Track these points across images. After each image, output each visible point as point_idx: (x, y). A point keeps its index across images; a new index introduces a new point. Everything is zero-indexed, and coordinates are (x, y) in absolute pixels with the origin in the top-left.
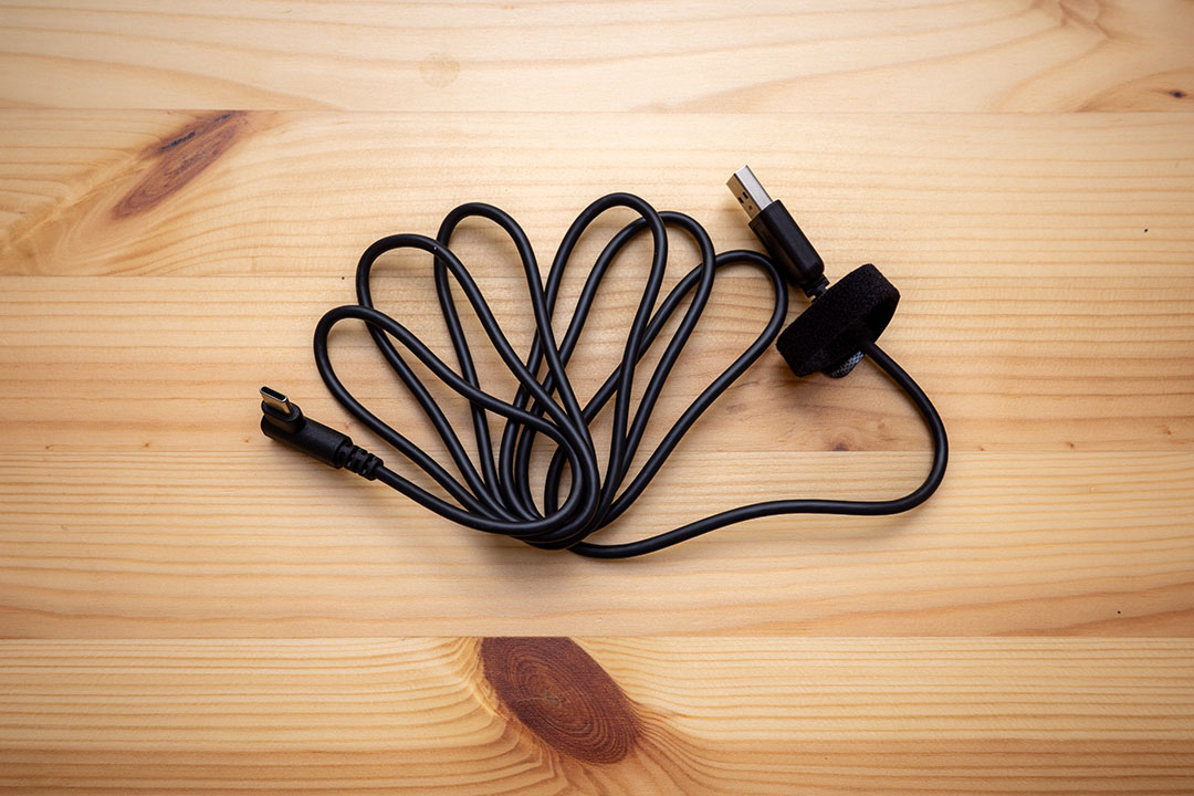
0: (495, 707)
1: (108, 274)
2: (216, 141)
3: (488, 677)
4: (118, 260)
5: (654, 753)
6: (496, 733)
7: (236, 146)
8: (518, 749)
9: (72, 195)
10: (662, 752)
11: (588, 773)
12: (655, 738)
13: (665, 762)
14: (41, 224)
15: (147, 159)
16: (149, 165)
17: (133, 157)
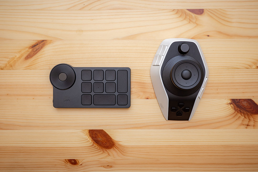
0: (91, 140)
1: (25, 70)
2: (42, 45)
3: (90, 136)
4: (26, 67)
5: (116, 147)
6: (92, 144)
7: (45, 46)
8: (95, 147)
9: (18, 55)
10: (118, 147)
11: (106, 150)
12: (116, 145)
13: (118, 148)
14: (13, 60)
15: (30, 49)
17: (28, 48)
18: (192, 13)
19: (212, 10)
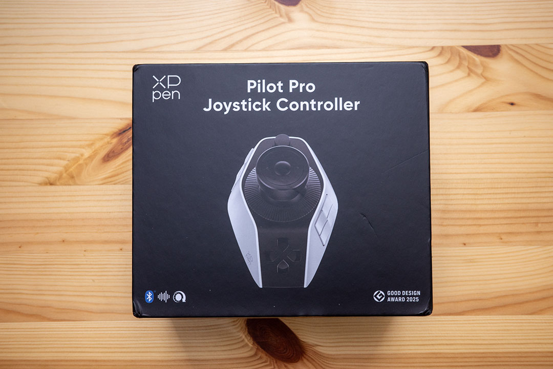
0: (252, 343)
1: (103, 184)
3: (249, 333)
4: (106, 178)
5: (309, 359)
6: (252, 353)
9: (87, 153)
10: (312, 358)
11: (286, 366)
12: (310, 354)
13: (314, 363)
14: (76, 165)
15: (113, 138)
16: (115, 141)
17: (109, 137)
18: (475, 53)
19: (518, 48)
